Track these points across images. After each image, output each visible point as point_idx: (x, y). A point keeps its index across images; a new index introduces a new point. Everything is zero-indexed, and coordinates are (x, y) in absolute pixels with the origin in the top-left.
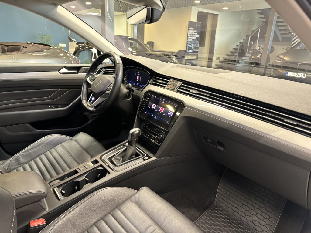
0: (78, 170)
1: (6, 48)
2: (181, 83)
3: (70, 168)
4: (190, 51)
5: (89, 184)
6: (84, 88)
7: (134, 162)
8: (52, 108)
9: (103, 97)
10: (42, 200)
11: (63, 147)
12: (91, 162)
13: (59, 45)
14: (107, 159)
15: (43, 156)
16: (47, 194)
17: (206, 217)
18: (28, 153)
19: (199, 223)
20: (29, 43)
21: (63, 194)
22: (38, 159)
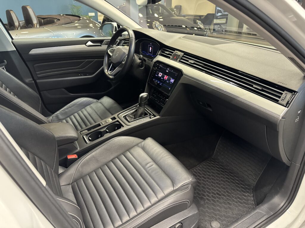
0: (101, 124)
1: (43, 21)
2: (183, 54)
3: (95, 122)
4: (220, 14)
5: (108, 133)
6: (106, 59)
7: (142, 120)
8: (82, 76)
9: (120, 67)
10: (74, 142)
11: (91, 107)
12: (111, 118)
13: (88, 14)
14: (122, 117)
15: (76, 114)
16: (78, 138)
17: (204, 166)
18: (64, 112)
19: (196, 170)
20: (62, 15)
21: (89, 140)
22: (72, 117)
